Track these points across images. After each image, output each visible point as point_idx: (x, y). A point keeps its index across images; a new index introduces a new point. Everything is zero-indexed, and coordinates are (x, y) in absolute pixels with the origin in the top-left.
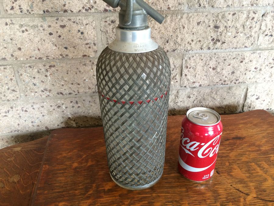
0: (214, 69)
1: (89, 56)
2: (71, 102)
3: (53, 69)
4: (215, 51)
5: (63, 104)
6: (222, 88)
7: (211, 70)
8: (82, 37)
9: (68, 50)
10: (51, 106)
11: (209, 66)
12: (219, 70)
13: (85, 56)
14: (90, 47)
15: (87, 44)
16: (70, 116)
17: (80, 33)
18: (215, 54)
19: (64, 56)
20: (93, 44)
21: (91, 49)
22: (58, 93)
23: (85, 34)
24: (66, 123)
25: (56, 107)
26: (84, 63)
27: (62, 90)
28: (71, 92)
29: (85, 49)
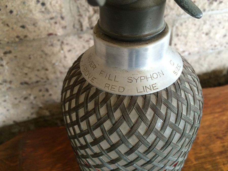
0: (207, 34)
1: (56, 35)
2: (40, 91)
3: (9, 55)
4: (210, 13)
5: (30, 95)
6: (211, 53)
7: (204, 36)
8: (43, 10)
9: (26, 29)
10: (16, 99)
11: (202, 32)
12: (212, 35)
13: (50, 34)
14: (56, 23)
15: (52, 18)
16: (41, 105)
17: (39, 5)
18: (210, 16)
19: (22, 37)
20: (59, 19)
21: (57, 25)
22: (22, 84)
23: (48, 5)
24: (38, 113)
25: (22, 100)
26: (50, 44)
27: (26, 80)
28: (38, 79)
29: (49, 25)
